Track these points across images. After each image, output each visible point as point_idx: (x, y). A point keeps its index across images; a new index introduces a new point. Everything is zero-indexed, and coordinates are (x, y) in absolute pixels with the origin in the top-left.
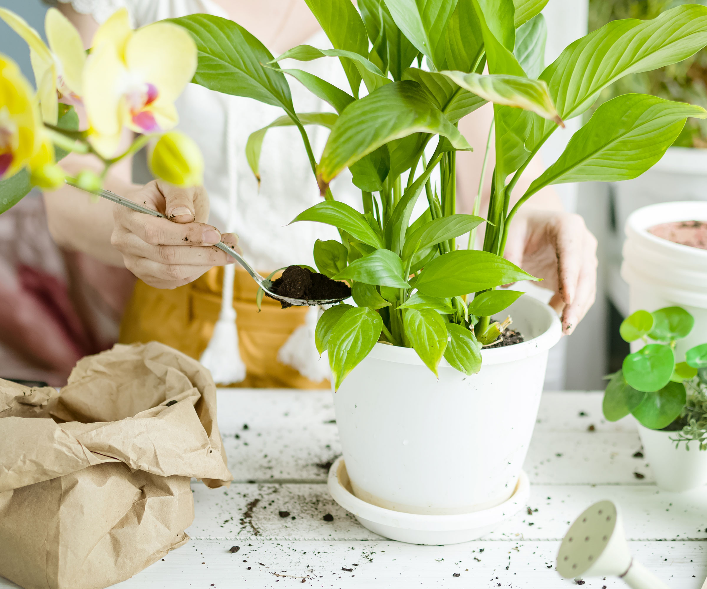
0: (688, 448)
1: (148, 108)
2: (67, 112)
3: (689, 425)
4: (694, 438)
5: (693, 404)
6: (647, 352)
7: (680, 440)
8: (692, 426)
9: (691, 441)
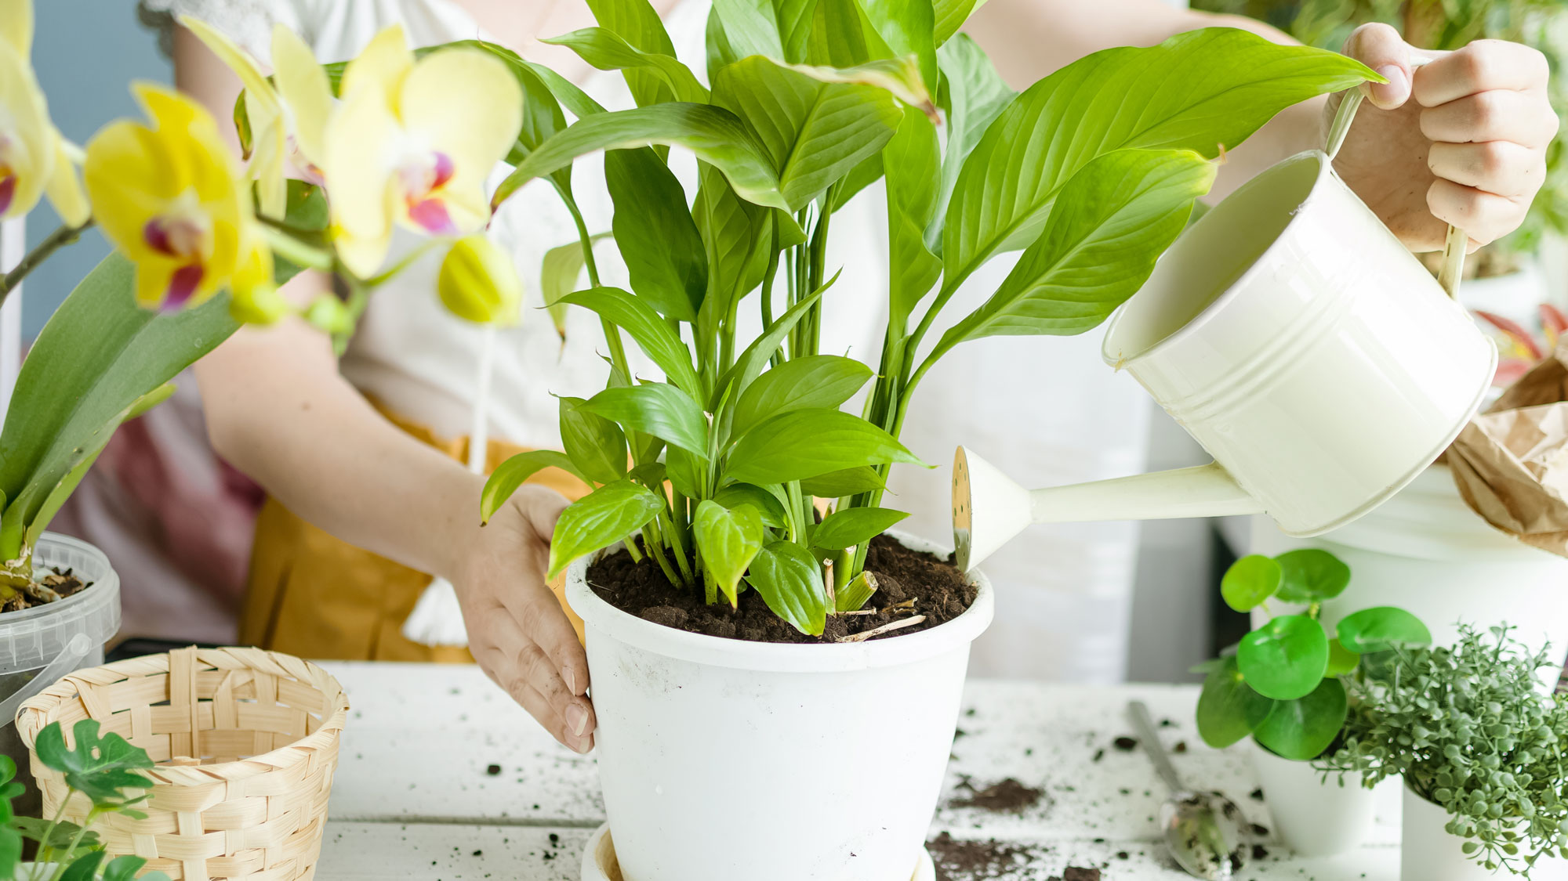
0: (1341, 783)
1: (438, 194)
2: (308, 197)
3: (1346, 748)
4: (1355, 768)
5: (1352, 714)
6: (1277, 630)
7: (1328, 770)
8: (1350, 749)
9: (1347, 772)
